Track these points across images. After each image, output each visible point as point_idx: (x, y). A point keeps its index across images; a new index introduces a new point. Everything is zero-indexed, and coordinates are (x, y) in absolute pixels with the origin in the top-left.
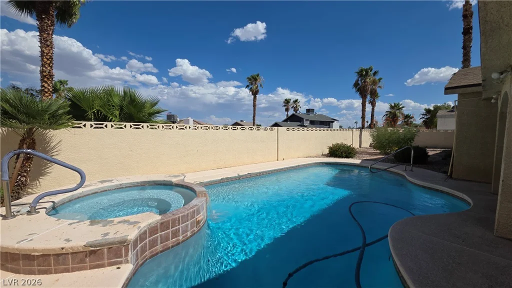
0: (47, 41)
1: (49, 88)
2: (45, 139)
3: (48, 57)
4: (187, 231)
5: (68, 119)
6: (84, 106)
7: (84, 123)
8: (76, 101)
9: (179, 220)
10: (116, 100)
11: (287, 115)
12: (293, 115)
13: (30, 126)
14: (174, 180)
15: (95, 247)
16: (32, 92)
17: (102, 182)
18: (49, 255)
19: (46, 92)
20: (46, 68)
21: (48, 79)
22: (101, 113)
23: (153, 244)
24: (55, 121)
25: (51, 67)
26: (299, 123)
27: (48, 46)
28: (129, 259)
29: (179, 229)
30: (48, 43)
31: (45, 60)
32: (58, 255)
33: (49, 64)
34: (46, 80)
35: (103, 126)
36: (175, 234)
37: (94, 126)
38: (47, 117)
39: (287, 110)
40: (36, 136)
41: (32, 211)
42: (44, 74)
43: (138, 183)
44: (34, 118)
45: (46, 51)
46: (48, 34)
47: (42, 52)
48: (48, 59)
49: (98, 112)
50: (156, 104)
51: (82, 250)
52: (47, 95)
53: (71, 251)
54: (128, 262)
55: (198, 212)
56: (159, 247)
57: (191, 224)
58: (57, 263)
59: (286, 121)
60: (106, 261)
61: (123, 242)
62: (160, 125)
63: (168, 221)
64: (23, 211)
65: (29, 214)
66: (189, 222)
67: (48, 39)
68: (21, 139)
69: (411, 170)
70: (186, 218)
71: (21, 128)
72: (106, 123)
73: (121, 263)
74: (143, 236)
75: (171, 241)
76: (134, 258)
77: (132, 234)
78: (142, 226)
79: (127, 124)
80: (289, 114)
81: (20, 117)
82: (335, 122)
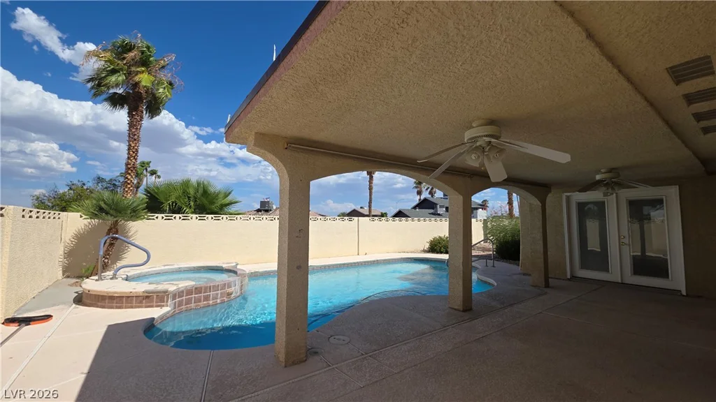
0: (135, 135)
1: (132, 179)
2: (125, 230)
3: (134, 150)
4: (217, 299)
5: (145, 213)
6: (162, 198)
7: (157, 215)
8: (154, 194)
9: (210, 289)
10: (192, 191)
11: (420, 200)
12: (425, 200)
13: (117, 219)
14: (224, 266)
15: (149, 293)
16: (114, 182)
17: (165, 266)
18: (123, 297)
19: (129, 184)
20: (131, 160)
21: (132, 171)
22: (176, 204)
23: (189, 301)
24: (135, 214)
25: (136, 159)
26: (432, 211)
27: (135, 140)
28: (169, 304)
29: (210, 295)
30: (136, 137)
31: (132, 153)
32: (128, 297)
33: (134, 157)
34: (130, 172)
35: (172, 218)
36: (207, 298)
37: (165, 218)
38: (129, 211)
39: (419, 193)
40: (119, 226)
41: (114, 278)
42: (129, 166)
43: (194, 268)
44: (120, 213)
45: (133, 145)
46: (137, 129)
47: (130, 146)
48: (134, 152)
49: (173, 204)
50: (230, 193)
51: (141, 294)
52: (129, 186)
53: (135, 295)
54: (167, 306)
55: (229, 286)
56: (193, 305)
57: (221, 293)
58: (127, 302)
59: (415, 208)
60: (155, 304)
61: (165, 292)
62: (225, 216)
63: (201, 288)
64: (108, 277)
65: (111, 279)
66: (219, 292)
67: (136, 133)
68: (108, 228)
69: (494, 266)
70: (216, 288)
71: (110, 220)
72: (174, 215)
73: (163, 306)
74: (179, 294)
75: (203, 303)
76: (173, 305)
77: (172, 288)
78: (180, 286)
79: (194, 216)
80: (423, 197)
81: (111, 212)
82: (481, 210)
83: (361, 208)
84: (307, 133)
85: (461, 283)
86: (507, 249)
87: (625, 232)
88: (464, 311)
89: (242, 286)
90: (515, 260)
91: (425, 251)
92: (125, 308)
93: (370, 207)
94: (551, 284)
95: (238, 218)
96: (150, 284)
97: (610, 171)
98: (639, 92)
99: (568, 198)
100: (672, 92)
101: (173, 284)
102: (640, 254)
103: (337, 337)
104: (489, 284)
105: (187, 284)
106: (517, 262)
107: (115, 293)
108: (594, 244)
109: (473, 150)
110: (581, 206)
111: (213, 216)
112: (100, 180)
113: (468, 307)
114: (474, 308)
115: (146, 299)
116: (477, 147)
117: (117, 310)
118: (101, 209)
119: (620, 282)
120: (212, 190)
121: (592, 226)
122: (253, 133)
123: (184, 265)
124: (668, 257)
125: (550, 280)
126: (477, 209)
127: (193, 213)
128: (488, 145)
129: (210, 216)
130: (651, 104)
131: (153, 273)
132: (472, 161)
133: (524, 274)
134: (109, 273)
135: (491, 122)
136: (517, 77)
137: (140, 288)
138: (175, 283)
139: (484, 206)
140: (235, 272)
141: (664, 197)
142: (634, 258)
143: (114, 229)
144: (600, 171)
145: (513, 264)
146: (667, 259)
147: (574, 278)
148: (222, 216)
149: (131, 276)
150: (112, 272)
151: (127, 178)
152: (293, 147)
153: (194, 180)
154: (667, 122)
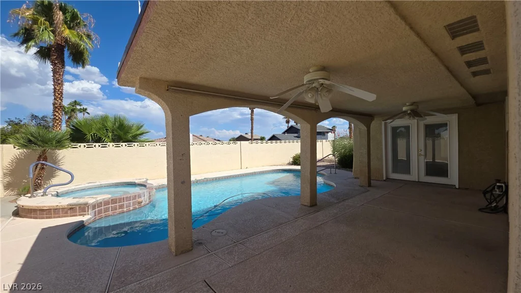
0: (59, 80)
1: (60, 116)
2: (53, 156)
3: (59, 93)
4: (130, 207)
5: (69, 143)
6: (85, 131)
7: (79, 144)
8: (79, 128)
9: (124, 200)
10: (110, 125)
11: (288, 127)
12: (292, 127)
13: (44, 148)
14: (137, 181)
15: (73, 206)
17: (89, 183)
18: (51, 209)
19: (57, 120)
20: (57, 101)
21: (59, 109)
22: (97, 135)
23: (107, 210)
24: (60, 144)
25: (61, 100)
27: (59, 84)
28: (89, 213)
29: (124, 204)
30: (60, 82)
31: (57, 95)
32: (56, 210)
33: (60, 98)
34: (57, 110)
35: (93, 146)
36: (121, 207)
37: (87, 146)
38: (55, 142)
39: (288, 122)
40: (47, 155)
41: (44, 194)
42: (56, 105)
44: (47, 143)
45: (58, 88)
46: (60, 75)
47: (55, 89)
48: (59, 94)
49: (94, 134)
50: (142, 127)
51: (66, 207)
52: (57, 122)
53: (61, 207)
54: (89, 214)
55: (139, 196)
56: (110, 213)
57: (133, 203)
58: (55, 213)
59: (284, 133)
60: (78, 214)
61: (86, 204)
62: (136, 144)
63: (117, 199)
64: (39, 195)
65: (42, 196)
66: (131, 201)
67: (59, 78)
68: (38, 156)
69: (335, 173)
70: (128, 199)
71: (39, 150)
72: (94, 144)
73: (85, 215)
74: (99, 204)
75: (118, 211)
76: (93, 214)
77: (91, 201)
78: (98, 199)
79: (111, 144)
80: (290, 125)
81: (39, 143)
82: (330, 133)
83: (246, 134)
84: (182, 78)
85: (309, 187)
86: (345, 161)
87: (422, 147)
88: (311, 206)
89: (150, 196)
90: (349, 168)
91: (289, 164)
92: (54, 218)
93: (252, 133)
94: (372, 185)
95: (147, 145)
96: (74, 198)
97: (412, 104)
98: (427, 45)
99: (386, 124)
100: (450, 45)
101: (93, 198)
102: (431, 160)
103: (217, 231)
104: (332, 186)
105: (104, 197)
106: (351, 169)
107: (45, 207)
108: (402, 156)
109: (309, 90)
110: (394, 129)
111: (126, 144)
112: (34, 117)
113: (314, 203)
114: (318, 203)
115: (71, 210)
116: (312, 88)
117: (47, 220)
118: (30, 141)
119: (417, 180)
120: (126, 123)
121: (401, 143)
122: (138, 78)
123: (104, 182)
124: (449, 163)
125: (372, 181)
126: (328, 132)
127: (110, 142)
128: (321, 86)
129: (124, 144)
130: (436, 55)
131: (78, 189)
132: (309, 99)
133: (355, 178)
134: (41, 191)
135: (323, 69)
136: (336, 32)
137: (65, 202)
138: (94, 196)
139: (333, 130)
140: (145, 186)
141: (448, 122)
142: (427, 164)
143: (43, 157)
144: (406, 104)
145: (349, 171)
146: (447, 164)
147: (388, 179)
148: (134, 143)
149: (60, 192)
150: (43, 190)
151: (55, 115)
152: (173, 89)
153: (111, 115)
154: (448, 68)
